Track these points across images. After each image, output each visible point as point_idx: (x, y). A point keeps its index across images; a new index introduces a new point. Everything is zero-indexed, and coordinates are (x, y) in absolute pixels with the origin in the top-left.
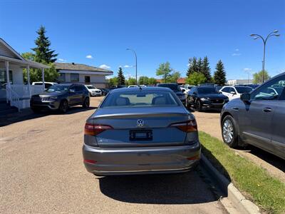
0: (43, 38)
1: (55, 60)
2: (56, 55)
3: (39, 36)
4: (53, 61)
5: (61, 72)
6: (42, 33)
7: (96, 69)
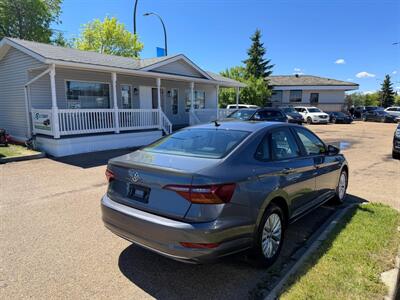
0: (257, 45)
1: (269, 73)
2: (271, 66)
3: (252, 43)
4: (267, 74)
5: (276, 88)
6: (257, 38)
7: (329, 82)
